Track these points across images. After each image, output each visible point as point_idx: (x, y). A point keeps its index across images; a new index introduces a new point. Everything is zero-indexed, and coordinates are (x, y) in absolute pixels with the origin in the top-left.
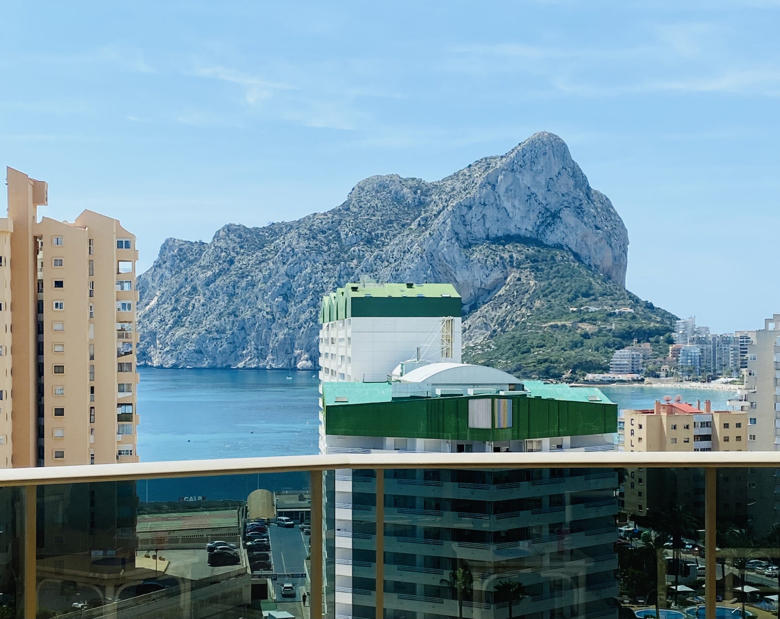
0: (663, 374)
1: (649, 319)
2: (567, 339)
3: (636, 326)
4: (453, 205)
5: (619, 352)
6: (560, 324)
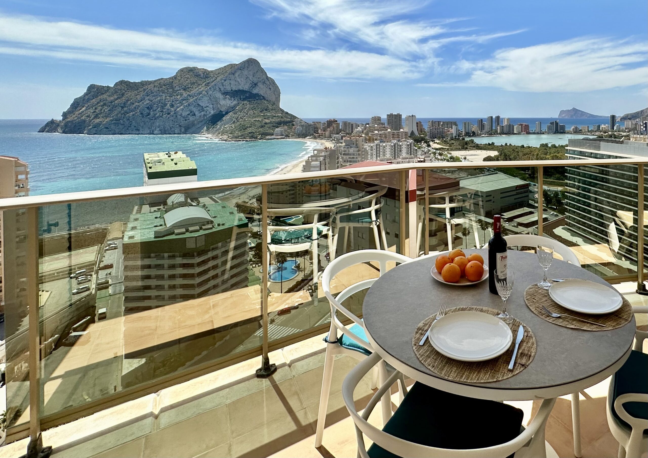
0: (291, 135)
1: (287, 117)
2: (260, 125)
3: (282, 120)
4: (219, 79)
5: (277, 129)
6: (257, 119)
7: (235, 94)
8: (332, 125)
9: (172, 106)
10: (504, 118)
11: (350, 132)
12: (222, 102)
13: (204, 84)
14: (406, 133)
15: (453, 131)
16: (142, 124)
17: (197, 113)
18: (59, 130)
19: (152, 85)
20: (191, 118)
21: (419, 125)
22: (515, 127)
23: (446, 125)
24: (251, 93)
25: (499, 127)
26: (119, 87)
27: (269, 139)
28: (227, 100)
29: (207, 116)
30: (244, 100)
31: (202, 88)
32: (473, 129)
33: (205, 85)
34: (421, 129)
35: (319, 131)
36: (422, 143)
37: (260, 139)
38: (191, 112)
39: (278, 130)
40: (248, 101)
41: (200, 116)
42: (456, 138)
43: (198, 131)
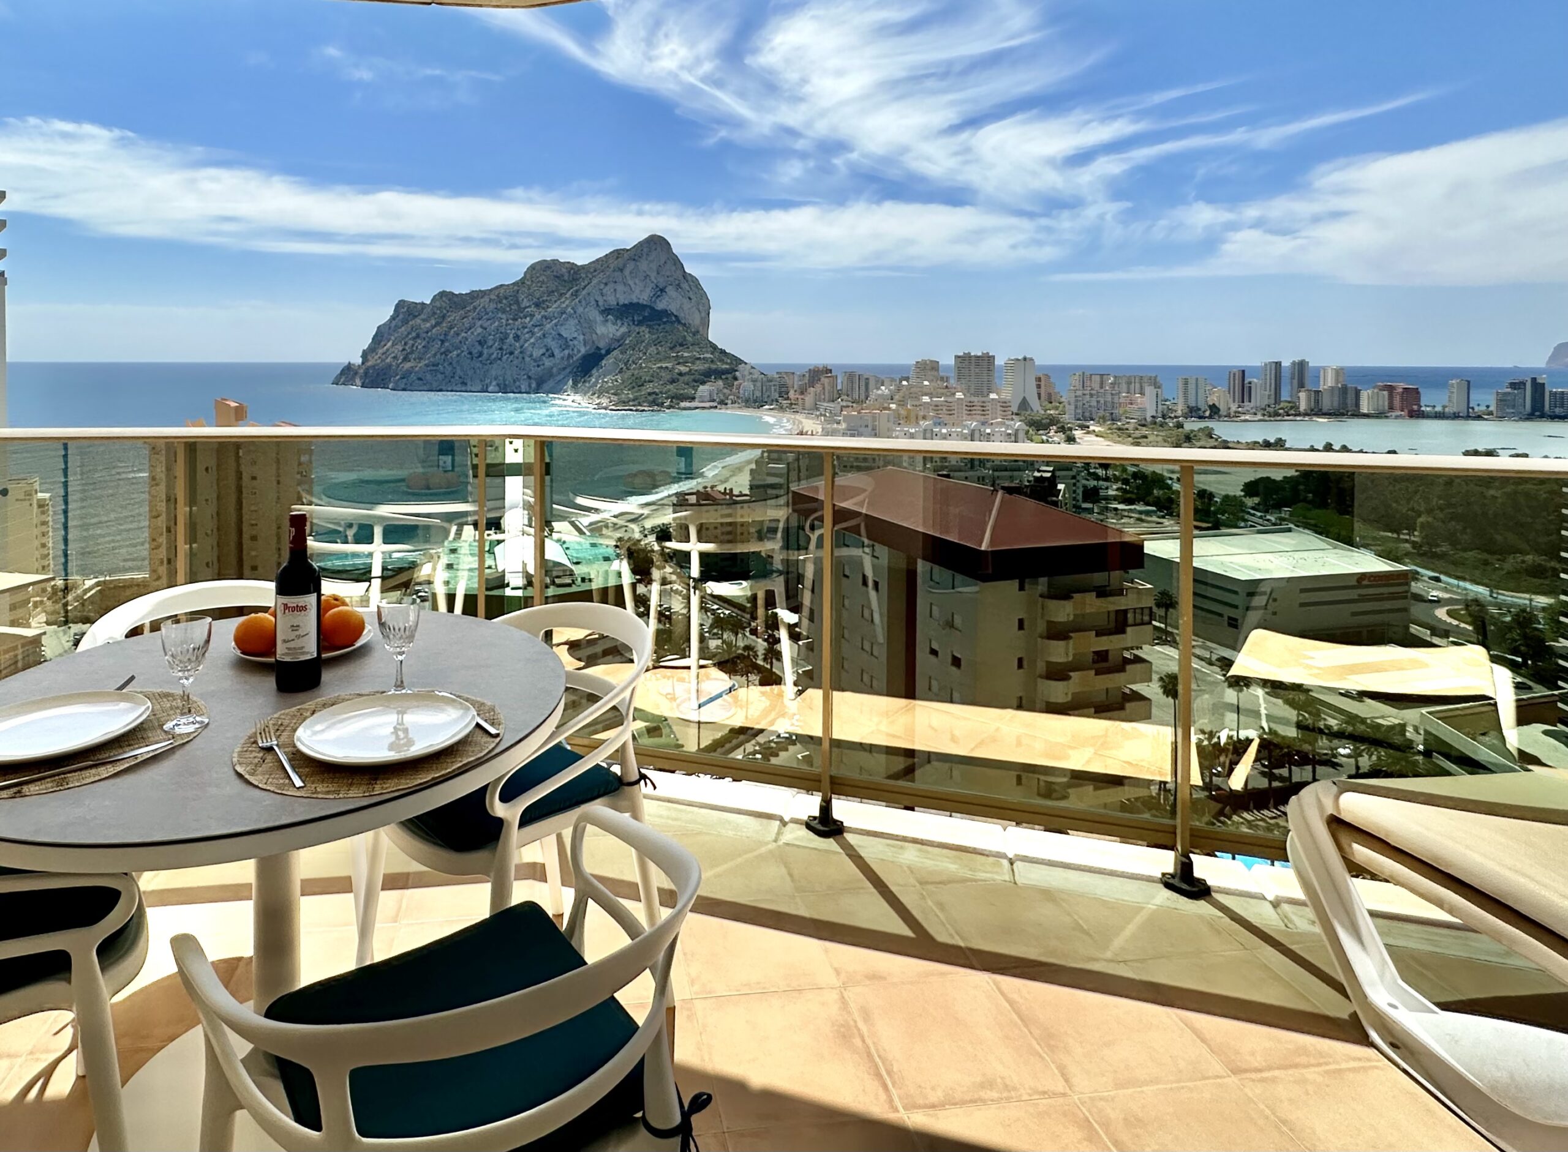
0: (729, 402)
1: (722, 361)
2: (669, 377)
3: (713, 366)
4: (595, 281)
5: (701, 387)
6: (664, 365)
7: (626, 311)
8: (819, 380)
9: (517, 338)
10: (1324, 369)
11: (863, 397)
12: (601, 330)
13: (570, 292)
14: (1005, 405)
15: (1147, 404)
16: (470, 373)
17: (556, 352)
18: (358, 381)
19: (486, 299)
20: (548, 363)
21: (1043, 383)
22: (1365, 396)
23: (1124, 386)
24: (652, 309)
25: (1303, 395)
26: (438, 304)
27: (685, 409)
28: (609, 324)
29: (575, 359)
30: (640, 323)
31: (566, 303)
32: (1213, 399)
33: (572, 294)
34: (1050, 395)
35: (792, 394)
36: (1052, 433)
37: (669, 407)
38: (547, 350)
39: (704, 390)
40: (649, 326)
41: (562, 358)
42: (1155, 423)
43: (557, 390)
